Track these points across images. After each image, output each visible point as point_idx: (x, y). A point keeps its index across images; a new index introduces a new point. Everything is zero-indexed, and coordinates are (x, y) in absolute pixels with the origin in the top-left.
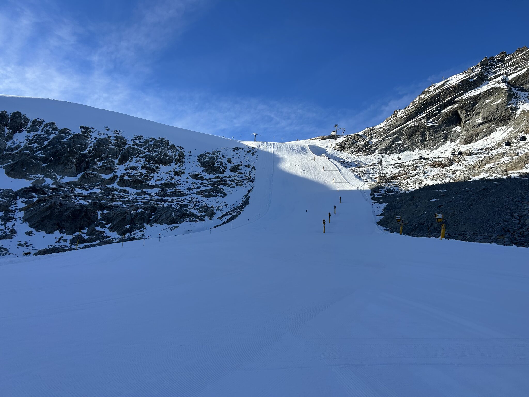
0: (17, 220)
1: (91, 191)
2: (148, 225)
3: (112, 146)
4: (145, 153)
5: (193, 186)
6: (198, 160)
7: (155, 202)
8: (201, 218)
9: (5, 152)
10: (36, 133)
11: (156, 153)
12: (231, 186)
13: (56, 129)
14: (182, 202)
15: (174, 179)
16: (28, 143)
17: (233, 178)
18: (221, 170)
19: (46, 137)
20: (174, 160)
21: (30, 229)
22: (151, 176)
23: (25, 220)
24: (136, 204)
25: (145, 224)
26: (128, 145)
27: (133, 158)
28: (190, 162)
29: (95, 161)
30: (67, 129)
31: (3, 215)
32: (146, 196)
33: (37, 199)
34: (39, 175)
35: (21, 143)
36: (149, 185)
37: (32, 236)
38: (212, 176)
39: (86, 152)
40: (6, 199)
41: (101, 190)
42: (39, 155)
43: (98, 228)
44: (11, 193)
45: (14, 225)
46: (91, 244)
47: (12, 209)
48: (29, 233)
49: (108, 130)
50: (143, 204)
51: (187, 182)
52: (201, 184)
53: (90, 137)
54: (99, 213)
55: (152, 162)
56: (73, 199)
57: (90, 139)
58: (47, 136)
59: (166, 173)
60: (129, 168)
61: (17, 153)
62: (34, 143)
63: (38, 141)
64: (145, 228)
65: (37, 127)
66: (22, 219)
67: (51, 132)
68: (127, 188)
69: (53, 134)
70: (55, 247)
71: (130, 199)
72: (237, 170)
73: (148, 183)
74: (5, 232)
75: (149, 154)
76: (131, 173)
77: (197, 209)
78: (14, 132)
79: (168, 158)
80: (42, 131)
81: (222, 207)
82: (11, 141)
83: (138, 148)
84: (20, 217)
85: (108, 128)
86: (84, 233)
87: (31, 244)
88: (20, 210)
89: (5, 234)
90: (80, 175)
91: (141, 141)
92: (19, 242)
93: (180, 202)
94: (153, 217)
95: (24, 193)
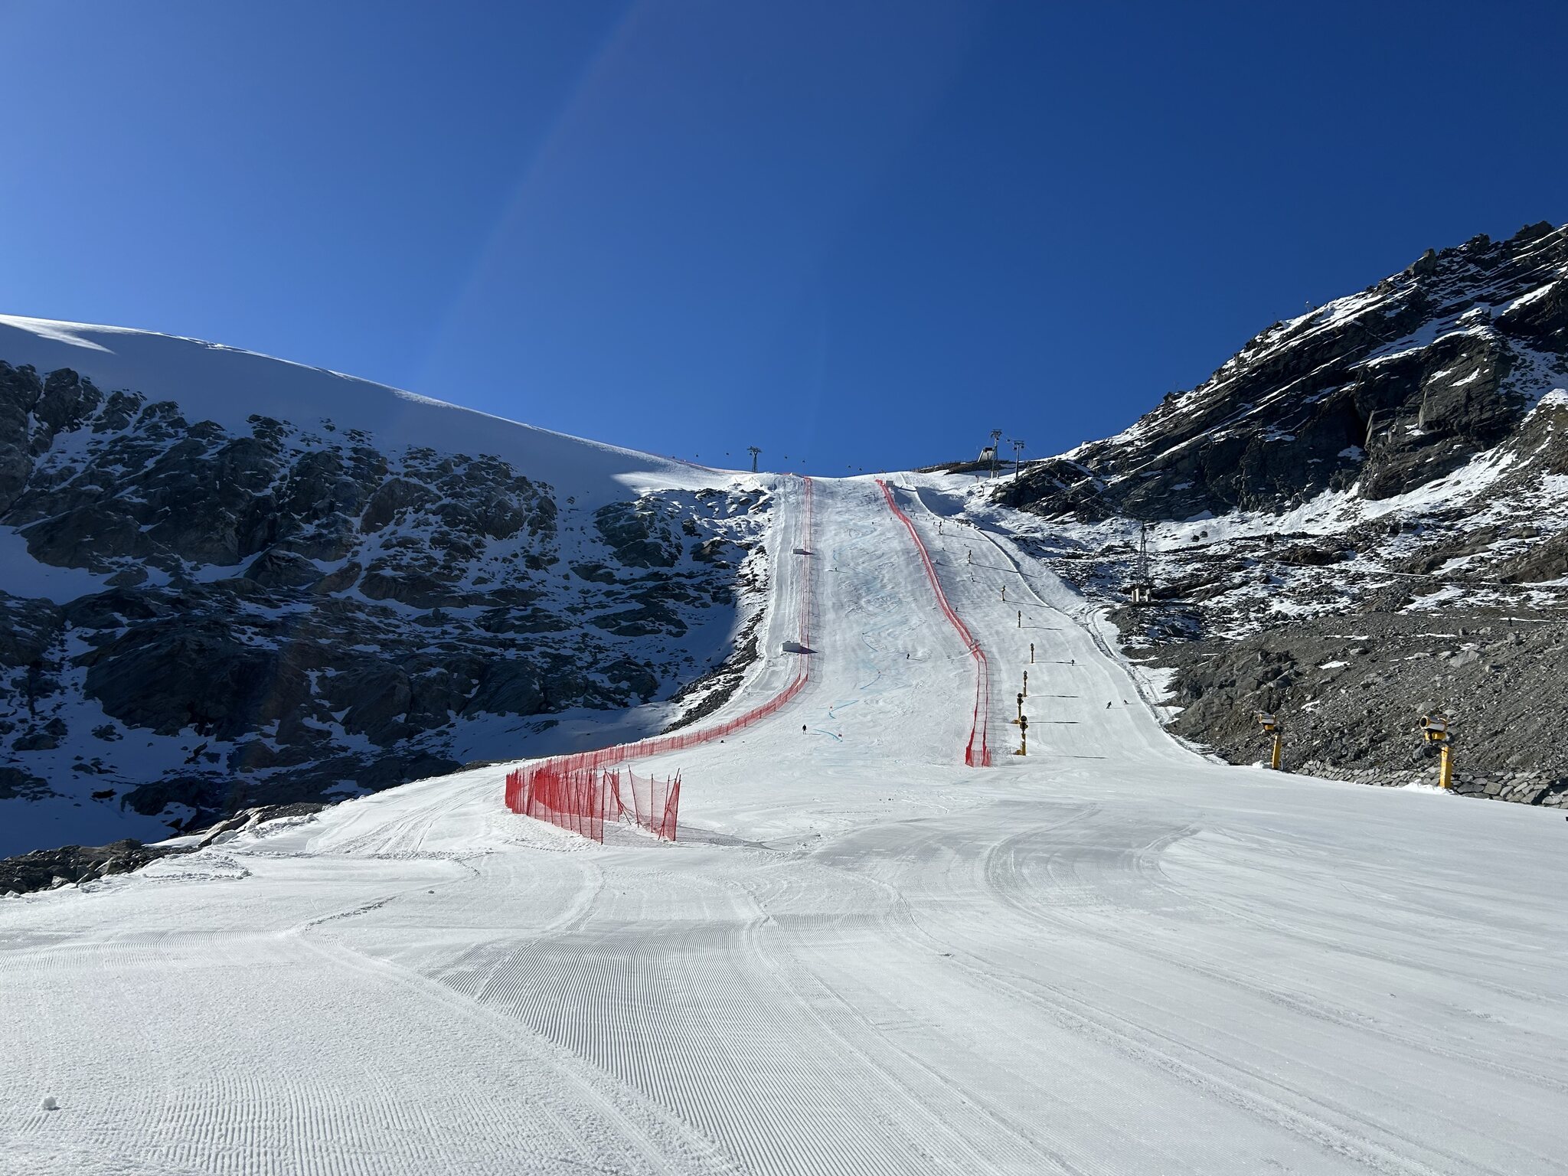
0: (66, 691)
1: (285, 609)
2: (461, 715)
3: (344, 477)
4: (440, 499)
5: (583, 601)
6: (596, 525)
7: (479, 647)
8: (619, 697)
9: (27, 488)
10: (120, 433)
11: (475, 501)
12: (696, 604)
13: (179, 423)
14: (557, 647)
15: (528, 579)
16: (98, 461)
17: (704, 578)
18: (666, 555)
19: (151, 446)
20: (526, 524)
21: (107, 720)
22: (459, 569)
23: (91, 692)
24: (420, 651)
25: (451, 713)
26: (392, 474)
27: (405, 513)
28: (572, 529)
29: (295, 519)
30: (214, 424)
31: (26, 675)
32: (448, 628)
33: (127, 629)
34: (129, 559)
35: (75, 461)
36: (456, 594)
37: (113, 740)
38: (639, 572)
39: (268, 491)
40: (33, 630)
41: (314, 608)
42: (129, 498)
43: (313, 722)
44: (48, 611)
45: (59, 707)
46: (292, 769)
47: (50, 657)
48: (105, 733)
49: (331, 430)
50: (441, 651)
51: (566, 588)
52: (608, 594)
53: (279, 448)
54: (313, 675)
55: (461, 527)
56: (235, 631)
57: (280, 455)
58: (152, 442)
59: (504, 560)
60: (394, 542)
61: (64, 491)
62: (116, 461)
63: (126, 456)
64: (453, 725)
65: (125, 415)
66: (83, 688)
67: (164, 431)
68: (390, 603)
69: (170, 436)
70: (186, 775)
71: (404, 637)
72: (714, 557)
73: (453, 588)
74: (32, 728)
75: (453, 502)
76: (402, 559)
77: (604, 671)
78: (55, 429)
79: (509, 515)
80: (139, 428)
81: (678, 665)
82: (45, 456)
83: (422, 483)
84: (76, 684)
85: (329, 424)
86: (269, 736)
87: (112, 767)
88: (77, 662)
89: (35, 733)
90: (249, 561)
91: (428, 464)
92: (78, 758)
93: (551, 647)
94: (474, 691)
95: (86, 610)
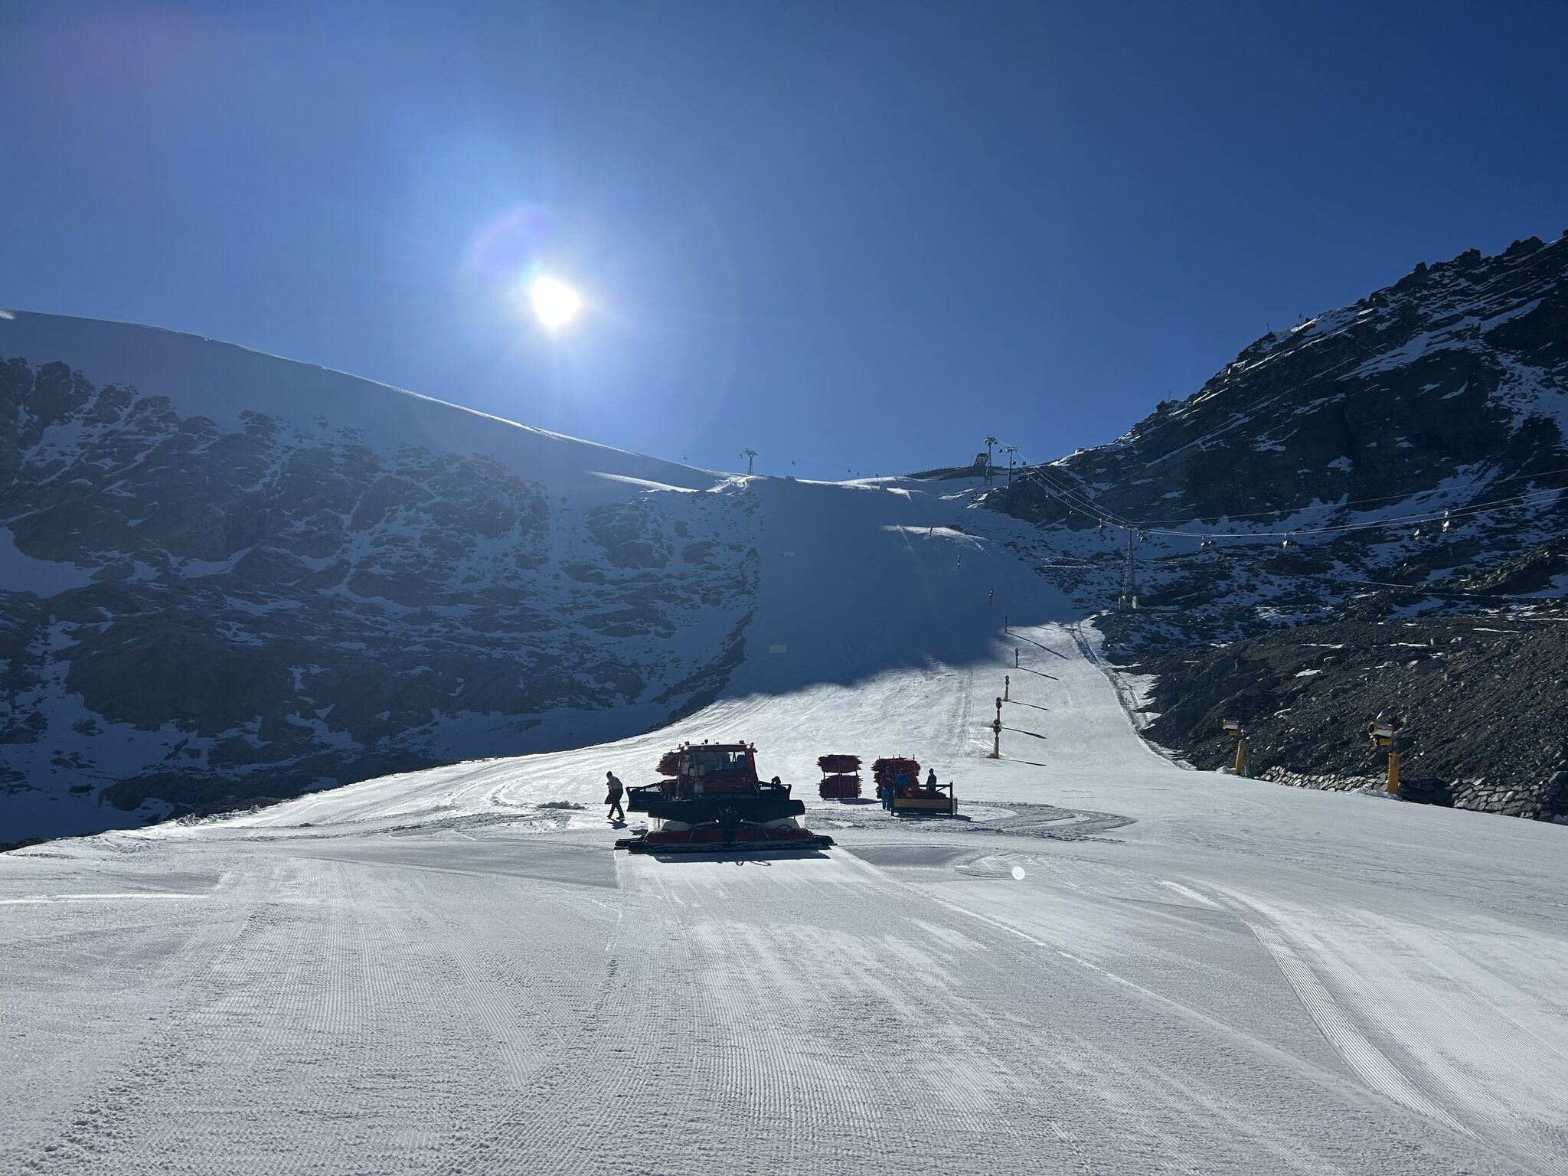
0: (48, 685)
1: (272, 606)
2: (445, 713)
3: (336, 474)
4: (432, 497)
5: (572, 600)
6: (588, 525)
7: (465, 645)
8: (603, 697)
9: (15, 481)
10: (111, 427)
11: (466, 499)
12: (686, 605)
13: (171, 417)
14: (544, 646)
15: (519, 578)
16: (87, 454)
17: (695, 579)
18: (657, 556)
19: (143, 440)
20: (517, 523)
21: (87, 715)
22: (449, 568)
23: (73, 686)
24: (406, 649)
25: (435, 711)
26: (384, 472)
27: (395, 511)
28: (563, 529)
29: (284, 516)
30: (205, 419)
31: (8, 668)
32: (435, 626)
33: (111, 623)
34: (116, 553)
35: (64, 454)
36: (445, 593)
37: (93, 735)
38: (629, 572)
39: (258, 487)
40: (16, 623)
41: (302, 604)
42: (118, 492)
43: (295, 719)
44: (32, 605)
45: (40, 701)
46: (273, 765)
47: (33, 651)
48: (85, 728)
49: (324, 427)
50: (427, 649)
51: (556, 588)
52: (598, 594)
53: (271, 444)
54: (298, 672)
55: (452, 525)
56: (220, 627)
57: (272, 451)
58: (142, 437)
59: (495, 559)
60: (384, 540)
61: (52, 484)
62: (105, 455)
63: (115, 450)
64: (436, 724)
65: (116, 409)
66: (65, 682)
67: (154, 425)
68: (379, 601)
69: (162, 431)
70: (165, 771)
71: (390, 635)
72: (705, 559)
73: (442, 587)
74: (12, 722)
75: (445, 500)
76: (391, 557)
77: (590, 671)
78: (46, 422)
79: (500, 514)
80: (131, 422)
81: (665, 666)
82: (34, 449)
83: (413, 481)
84: (58, 678)
85: (323, 421)
86: (252, 732)
87: (90, 761)
88: (59, 656)
89: (15, 726)
90: (237, 557)
91: (420, 462)
92: (57, 753)
93: (538, 647)
94: (459, 690)
95: (73, 604)
